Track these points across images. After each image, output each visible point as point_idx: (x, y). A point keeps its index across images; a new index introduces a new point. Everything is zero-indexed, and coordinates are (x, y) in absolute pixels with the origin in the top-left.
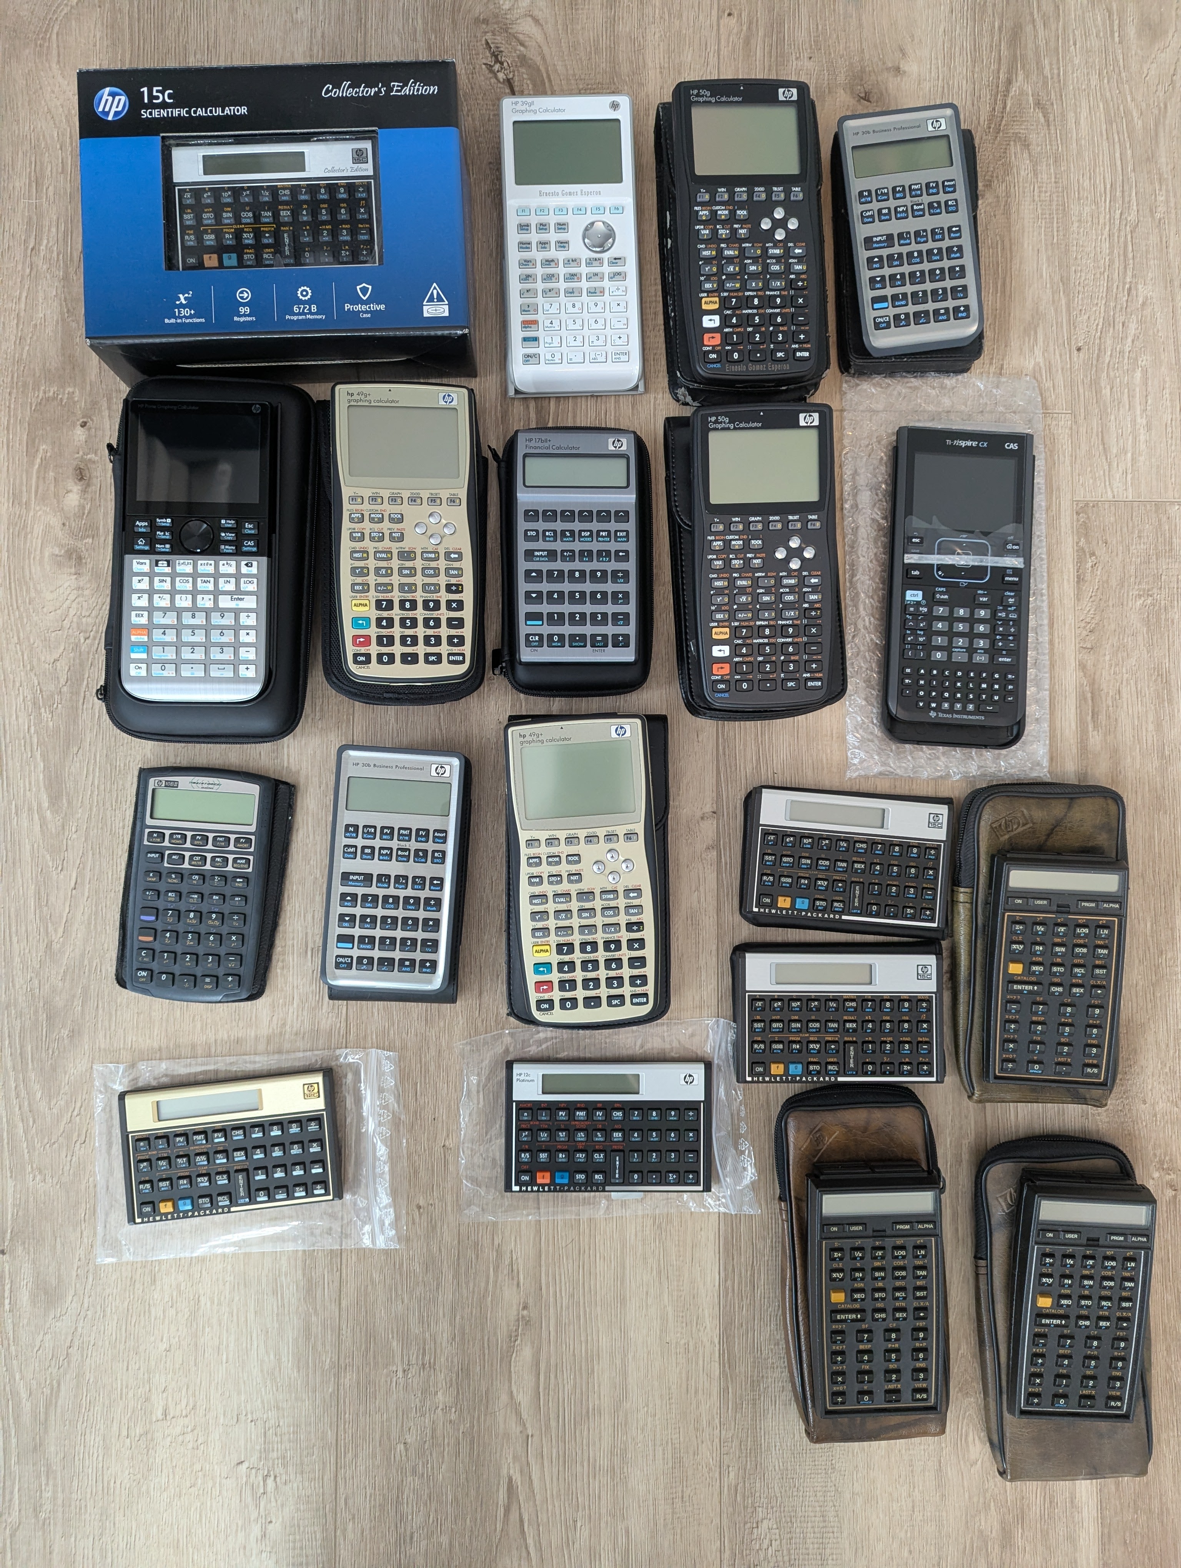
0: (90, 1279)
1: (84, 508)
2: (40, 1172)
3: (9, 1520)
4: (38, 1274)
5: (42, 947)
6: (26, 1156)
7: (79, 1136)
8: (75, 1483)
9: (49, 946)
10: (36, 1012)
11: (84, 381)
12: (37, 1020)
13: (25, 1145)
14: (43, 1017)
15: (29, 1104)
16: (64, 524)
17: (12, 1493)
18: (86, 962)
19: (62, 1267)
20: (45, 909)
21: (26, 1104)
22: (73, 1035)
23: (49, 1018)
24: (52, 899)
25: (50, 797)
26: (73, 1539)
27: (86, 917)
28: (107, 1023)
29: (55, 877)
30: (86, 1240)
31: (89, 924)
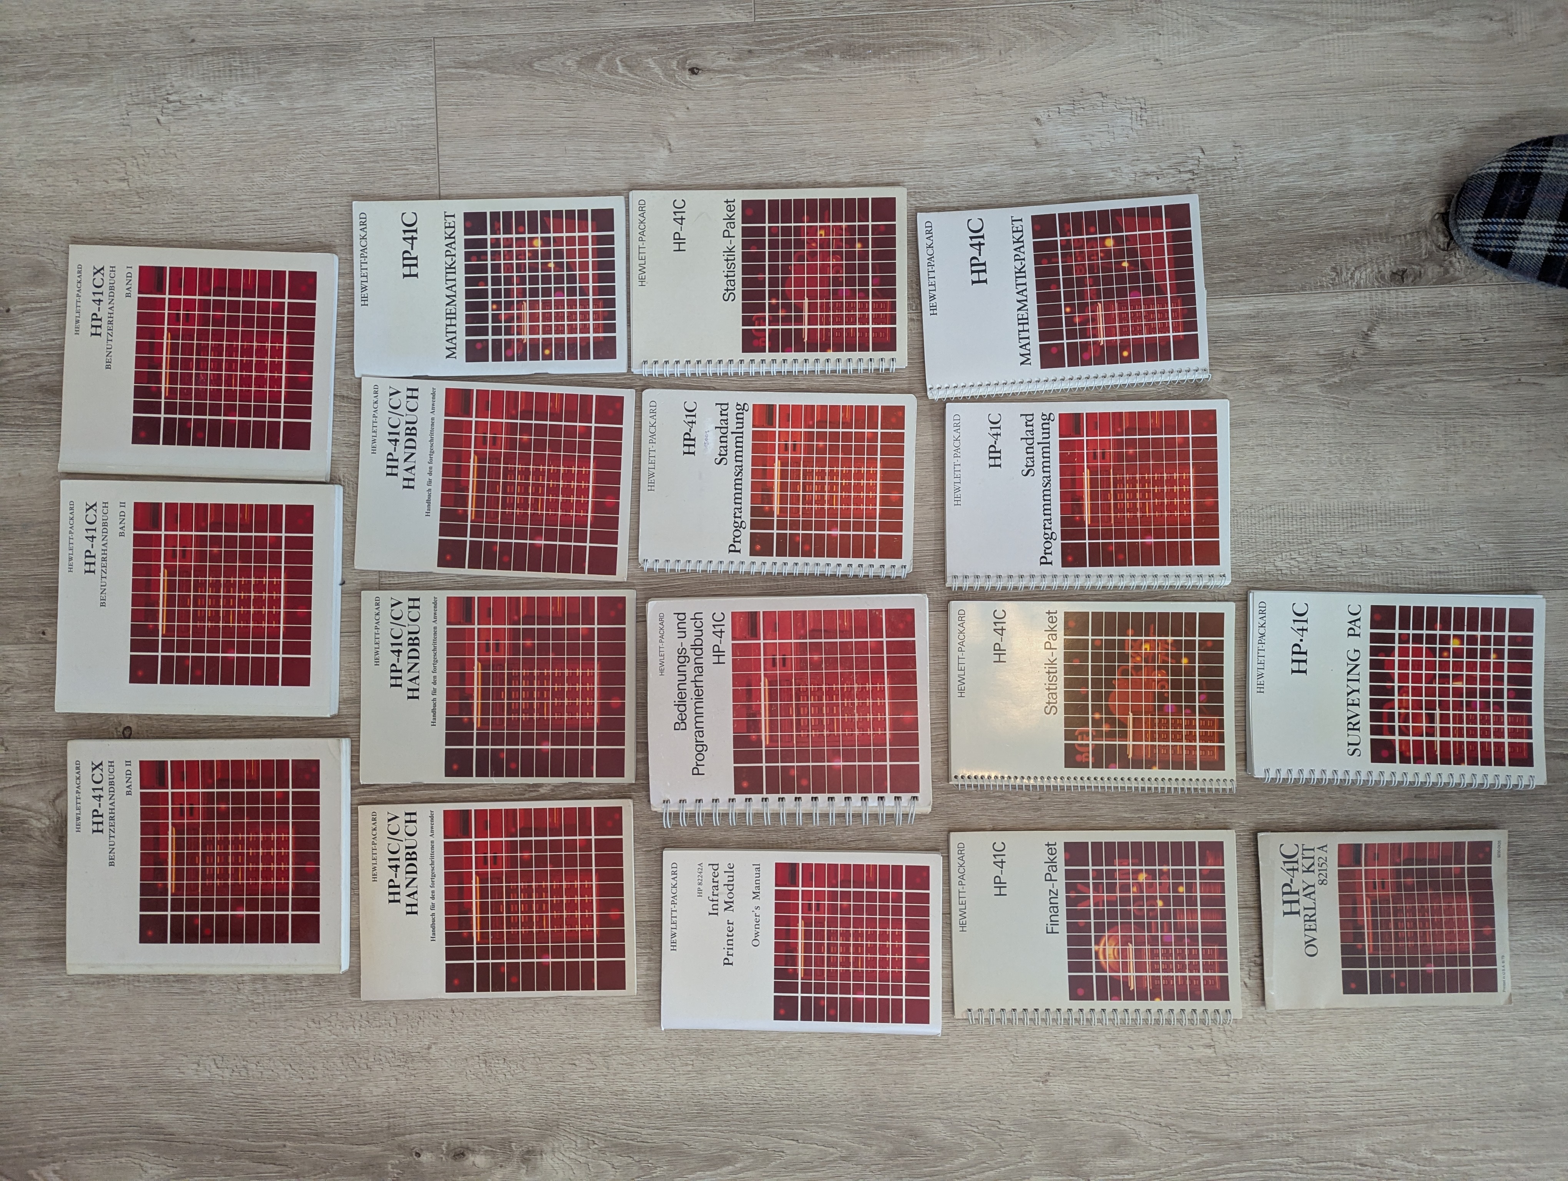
0: (1106, 1111)
1: (486, 1151)
2: (1023, 1155)
3: (1296, 1165)
4: (1104, 1153)
5: (845, 1164)
6: (1011, 1167)
7: (993, 1126)
8: (1265, 1115)
9: (844, 1159)
10: (897, 1166)
11: (382, 1156)
12: (903, 1165)
13: (1003, 1169)
14: (901, 1160)
15: (970, 1167)
16: (501, 1166)
17: (1275, 1164)
18: (856, 1128)
19: (1098, 1134)
20: (815, 1164)
21: (970, 1170)
22: (916, 1137)
23: (902, 1155)
24: (806, 1158)
25: (723, 1165)
26: (1309, 1114)
27: (819, 1130)
28: (904, 1109)
29: (788, 1157)
30: (1076, 1116)
31: (825, 1127)
